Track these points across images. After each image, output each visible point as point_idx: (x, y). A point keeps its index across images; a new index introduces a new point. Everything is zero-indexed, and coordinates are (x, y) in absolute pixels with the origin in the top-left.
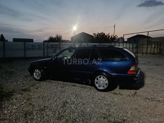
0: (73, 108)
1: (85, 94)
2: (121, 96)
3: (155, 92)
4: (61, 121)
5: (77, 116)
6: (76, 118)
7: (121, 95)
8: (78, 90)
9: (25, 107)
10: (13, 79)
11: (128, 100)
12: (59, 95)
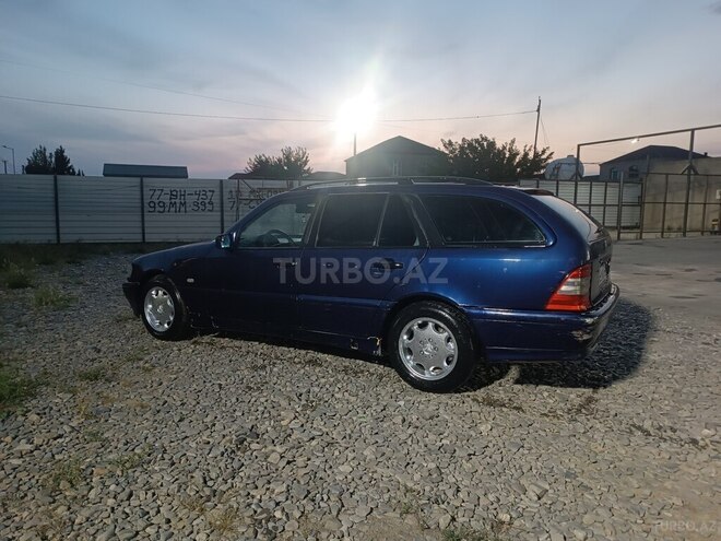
0: (274, 458)
1: (353, 399)
2: (513, 415)
3: (685, 402)
4: (202, 517)
5: (281, 498)
6: (277, 504)
7: (515, 408)
8: (323, 380)
9: (70, 445)
10: (64, 327)
11: (543, 434)
12: (234, 400)
